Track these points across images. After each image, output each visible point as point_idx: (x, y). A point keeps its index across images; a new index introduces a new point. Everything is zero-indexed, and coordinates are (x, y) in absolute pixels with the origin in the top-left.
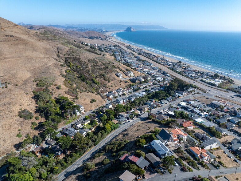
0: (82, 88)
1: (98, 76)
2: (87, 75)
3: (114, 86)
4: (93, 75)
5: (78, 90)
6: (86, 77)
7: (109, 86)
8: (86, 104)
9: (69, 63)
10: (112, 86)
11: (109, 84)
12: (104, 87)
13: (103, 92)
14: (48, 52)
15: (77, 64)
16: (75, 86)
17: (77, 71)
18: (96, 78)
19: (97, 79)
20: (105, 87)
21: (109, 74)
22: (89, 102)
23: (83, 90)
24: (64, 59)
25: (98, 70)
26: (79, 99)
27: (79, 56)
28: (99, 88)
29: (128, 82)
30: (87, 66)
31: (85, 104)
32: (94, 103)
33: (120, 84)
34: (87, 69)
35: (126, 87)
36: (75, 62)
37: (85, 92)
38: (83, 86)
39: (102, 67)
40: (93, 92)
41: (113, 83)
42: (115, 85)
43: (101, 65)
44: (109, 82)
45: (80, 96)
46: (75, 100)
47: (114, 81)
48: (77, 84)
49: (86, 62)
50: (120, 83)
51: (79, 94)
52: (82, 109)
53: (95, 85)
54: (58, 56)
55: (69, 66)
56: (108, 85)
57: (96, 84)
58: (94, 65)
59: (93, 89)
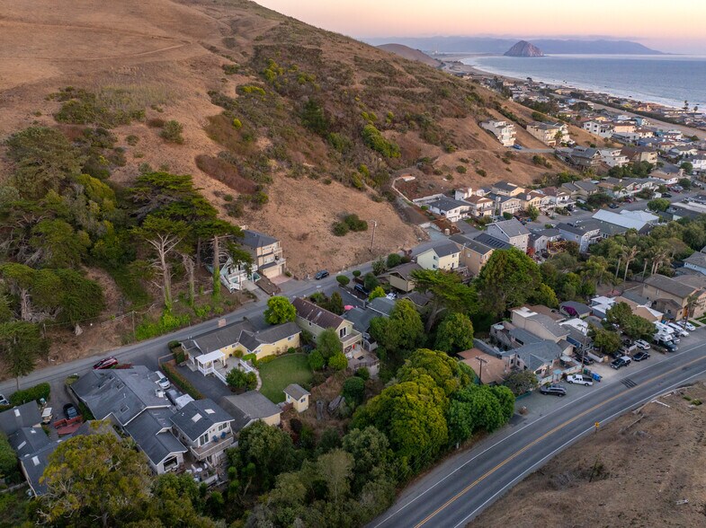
0: (302, 157)
1: (394, 122)
2: (336, 113)
3: (470, 169)
4: (366, 114)
5: (273, 163)
6: (333, 120)
7: (445, 168)
8: (304, 237)
9: (268, 63)
10: (461, 170)
11: (450, 159)
12: (420, 168)
13: (413, 190)
14: (191, 27)
15: (302, 68)
16: (263, 143)
17: (293, 94)
18: (385, 129)
19: (387, 134)
20: (426, 171)
21: (450, 120)
22: (325, 230)
23: (301, 167)
24: (251, 53)
25: (396, 99)
26: (272, 206)
27: (319, 44)
28: (395, 169)
29: (548, 166)
30: (345, 79)
31: (295, 235)
32: (350, 234)
33: (506, 166)
34: (345, 88)
35: (536, 182)
36: (292, 62)
37: (313, 177)
38: (308, 150)
39: (418, 90)
40: (354, 185)
41: (466, 157)
42: (480, 168)
43: (412, 81)
44: (448, 150)
45: (280, 193)
46: (246, 209)
47: (473, 151)
48: (278, 139)
49: (343, 66)
50: (505, 161)
51: (277, 185)
52: (269, 259)
53: (373, 155)
54: (230, 43)
55: (263, 75)
56: (440, 164)
57: (380, 151)
58: (380, 79)
59: (360, 170)
